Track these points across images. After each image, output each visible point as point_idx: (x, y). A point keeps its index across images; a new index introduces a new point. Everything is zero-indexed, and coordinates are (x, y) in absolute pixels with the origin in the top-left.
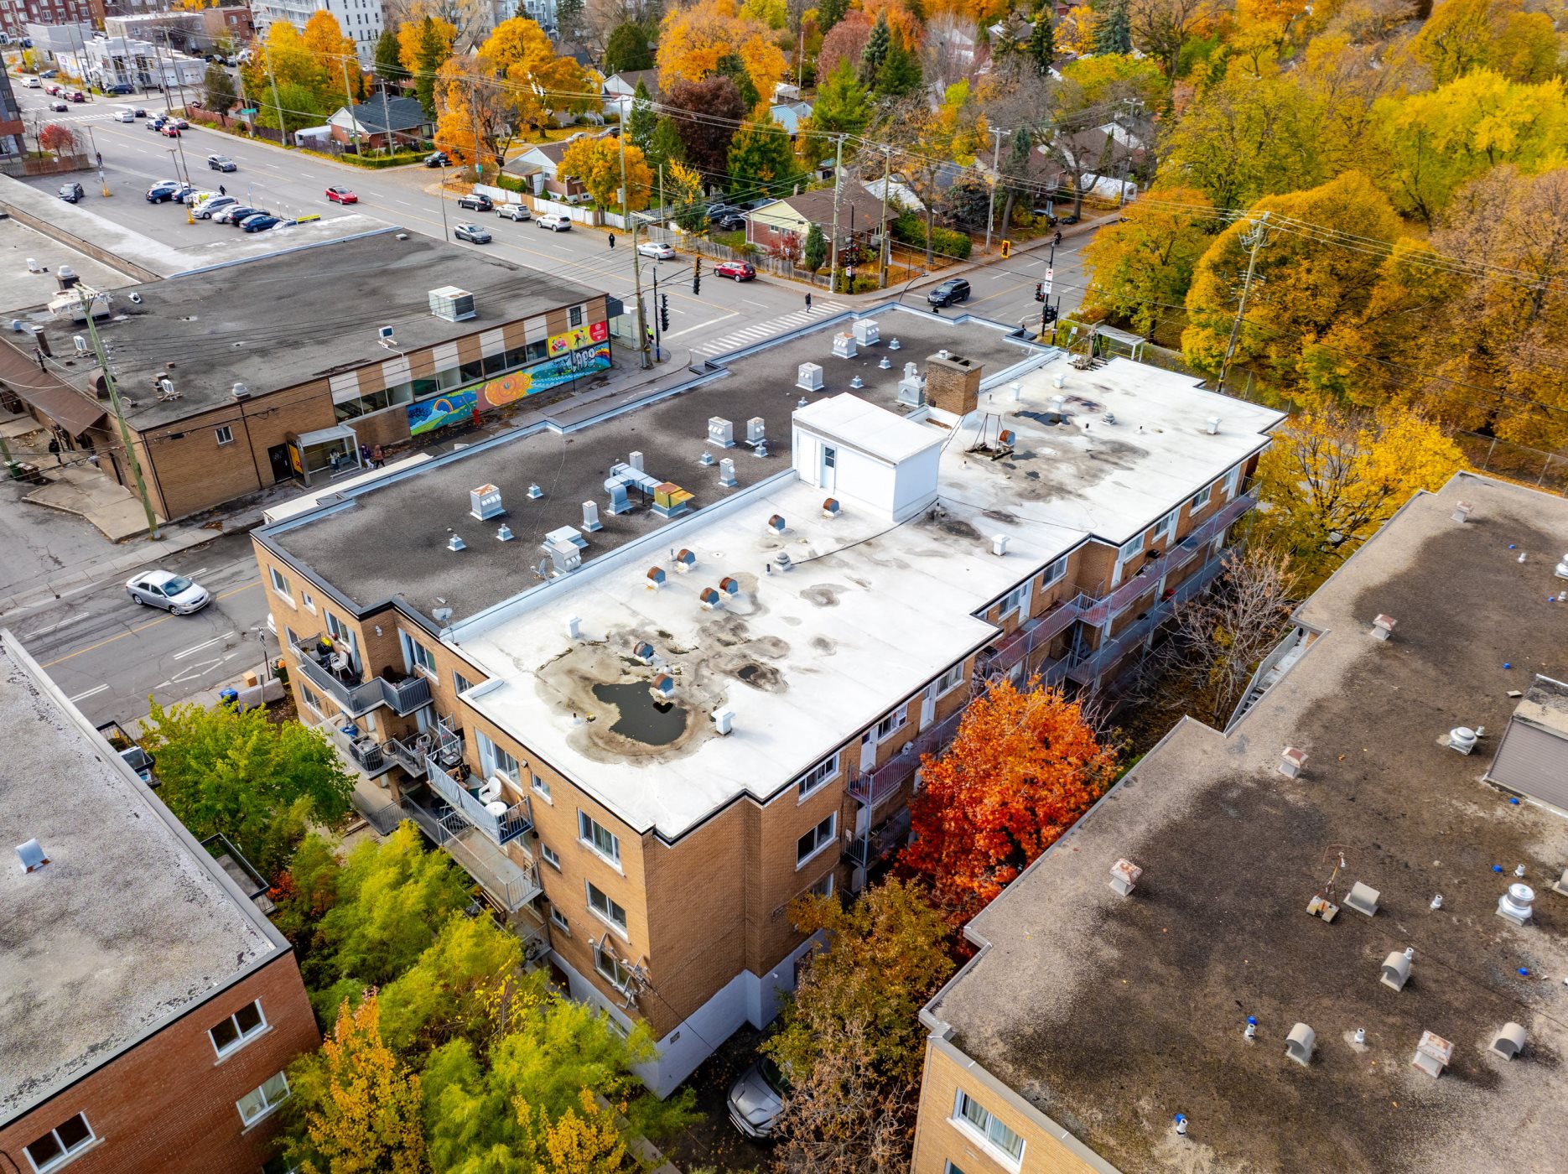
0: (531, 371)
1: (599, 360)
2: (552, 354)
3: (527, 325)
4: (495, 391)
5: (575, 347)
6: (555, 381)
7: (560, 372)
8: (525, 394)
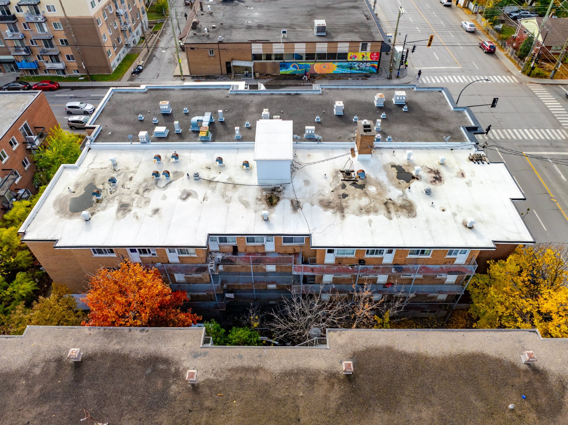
0: (337, 64)
1: (371, 68)
2: (349, 59)
3: (339, 45)
4: (318, 67)
5: (361, 60)
6: (348, 71)
7: (351, 68)
8: (332, 72)
